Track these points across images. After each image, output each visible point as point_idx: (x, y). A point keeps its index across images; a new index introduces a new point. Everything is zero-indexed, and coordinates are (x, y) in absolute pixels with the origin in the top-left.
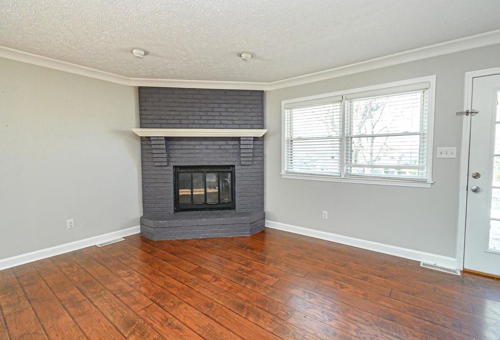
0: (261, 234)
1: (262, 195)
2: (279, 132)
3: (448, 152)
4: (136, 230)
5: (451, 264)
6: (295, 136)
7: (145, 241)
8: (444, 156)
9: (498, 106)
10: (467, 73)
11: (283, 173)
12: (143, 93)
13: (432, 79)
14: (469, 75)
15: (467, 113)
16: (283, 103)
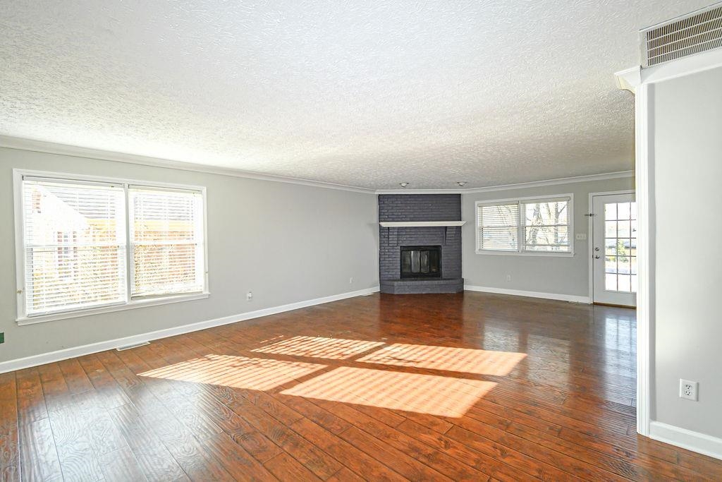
0: (461, 293)
1: (460, 267)
2: (473, 222)
3: (582, 236)
4: (377, 289)
5: (588, 300)
6: (485, 225)
7: (385, 297)
8: (579, 239)
9: (606, 212)
10: (589, 194)
11: (477, 250)
12: (381, 198)
13: (572, 195)
14: (590, 195)
15: (591, 215)
16: (476, 203)
